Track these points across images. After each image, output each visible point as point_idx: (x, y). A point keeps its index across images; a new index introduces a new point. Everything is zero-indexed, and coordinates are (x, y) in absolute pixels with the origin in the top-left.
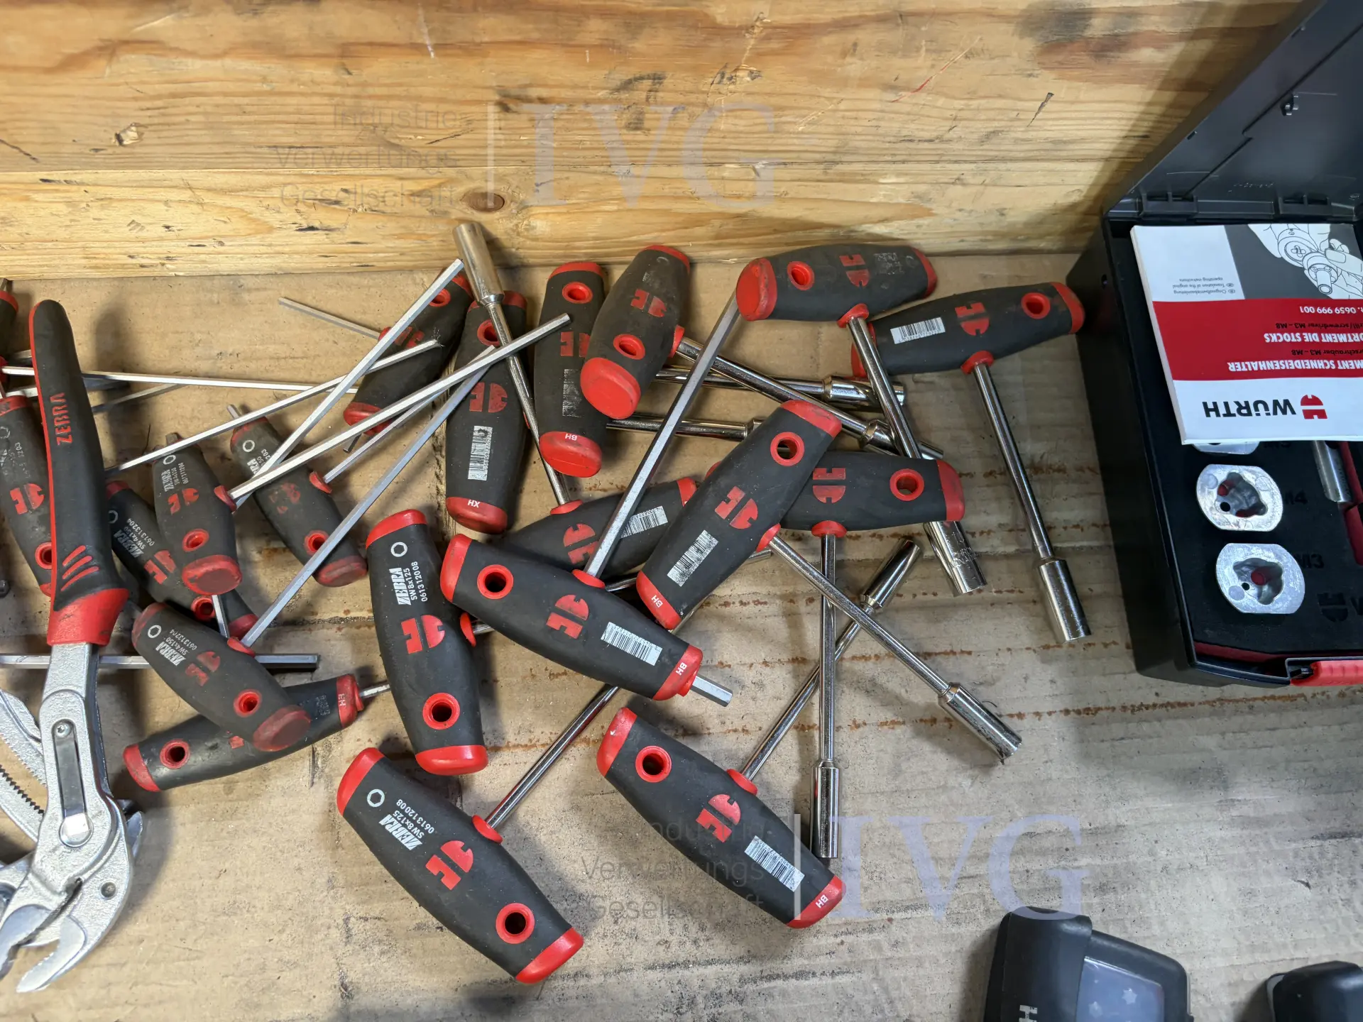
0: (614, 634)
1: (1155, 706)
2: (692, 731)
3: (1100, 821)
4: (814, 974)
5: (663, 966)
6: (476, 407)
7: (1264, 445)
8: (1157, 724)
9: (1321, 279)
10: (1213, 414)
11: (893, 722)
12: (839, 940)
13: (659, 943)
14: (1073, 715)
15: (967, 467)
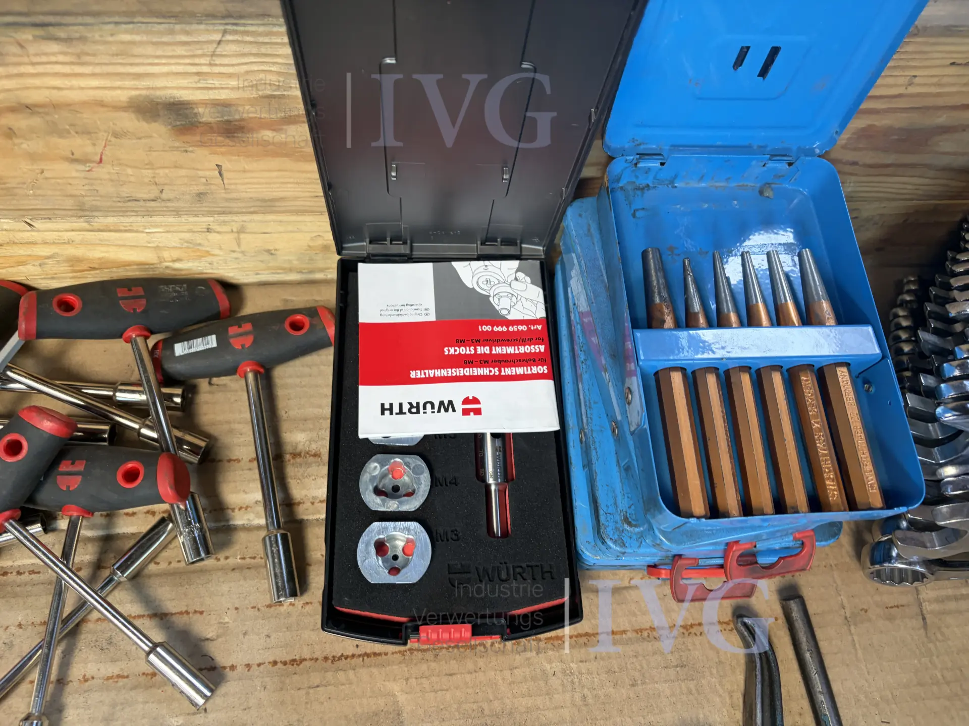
7: (426, 437)
9: (502, 304)
11: (118, 676)
14: (280, 665)
15: (237, 454)
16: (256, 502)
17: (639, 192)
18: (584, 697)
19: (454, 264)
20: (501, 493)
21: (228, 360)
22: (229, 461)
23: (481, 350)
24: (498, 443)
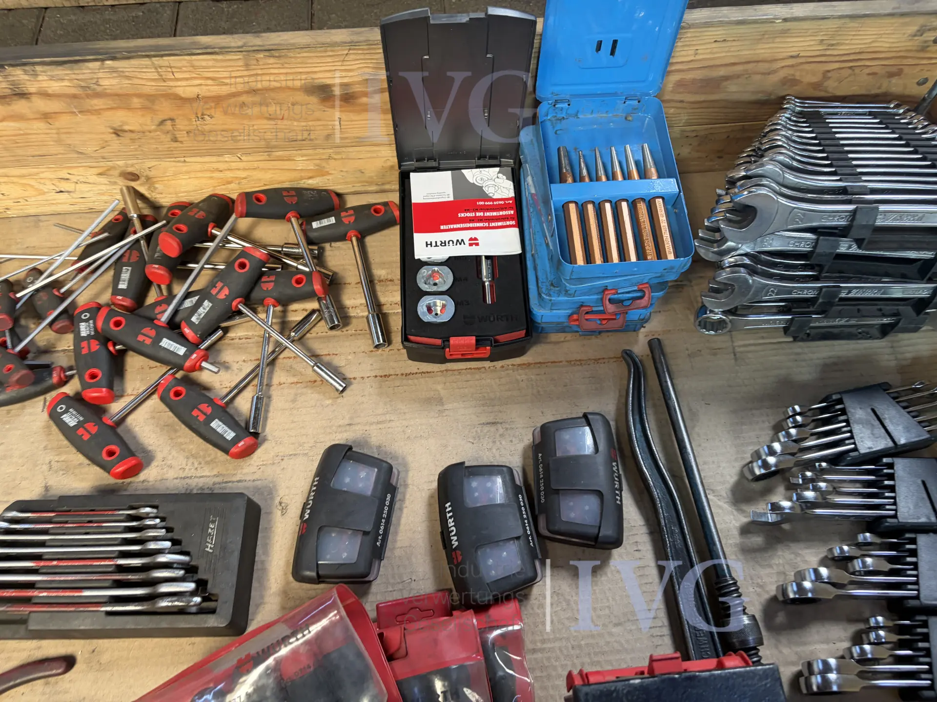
0: (165, 343)
1: (416, 373)
2: (206, 388)
5: (181, 478)
6: (125, 260)
7: (450, 258)
8: (416, 381)
9: (491, 191)
10: (429, 246)
11: (297, 383)
12: (258, 468)
13: (180, 469)
14: (378, 378)
15: (348, 280)
16: (361, 304)
17: (559, 122)
18: (539, 392)
19: (463, 171)
20: (491, 286)
21: (341, 230)
22: (345, 284)
23: (478, 214)
24: (489, 262)
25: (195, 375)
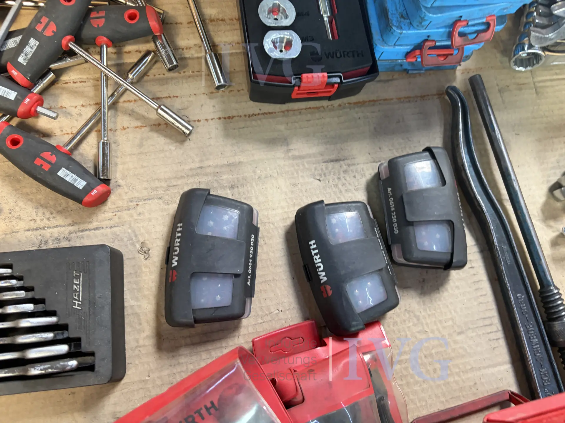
1: (259, 114)
2: (47, 135)
3: (232, 160)
4: (103, 228)
5: (33, 230)
8: (259, 122)
11: (141, 126)
12: (114, 214)
13: (31, 220)
15: (179, 20)
16: (196, 44)
18: (375, 128)
20: (330, 22)
25: (30, 121)
